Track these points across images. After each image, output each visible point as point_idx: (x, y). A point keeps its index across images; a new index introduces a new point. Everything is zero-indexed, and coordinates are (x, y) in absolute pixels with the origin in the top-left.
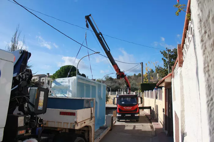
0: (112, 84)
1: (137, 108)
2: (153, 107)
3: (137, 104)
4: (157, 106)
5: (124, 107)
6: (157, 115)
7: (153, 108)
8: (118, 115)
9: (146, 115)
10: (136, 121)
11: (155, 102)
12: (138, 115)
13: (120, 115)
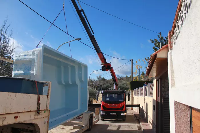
1: (124, 106)
2: (142, 105)
3: (123, 102)
4: (147, 104)
5: (109, 105)
6: (147, 114)
7: (143, 107)
8: (101, 113)
9: (135, 114)
10: (122, 121)
11: (145, 100)
12: (125, 114)
13: (104, 114)
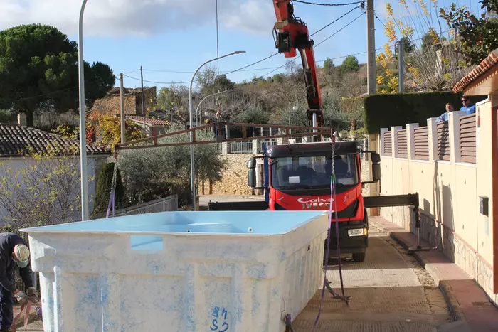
0: (232, 107)
1: (357, 201)
2: (426, 195)
3: (355, 185)
4: (447, 191)
5: (299, 200)
6: (449, 230)
7: (426, 203)
9: (392, 235)
10: (350, 261)
11: (436, 174)
12: (361, 232)
